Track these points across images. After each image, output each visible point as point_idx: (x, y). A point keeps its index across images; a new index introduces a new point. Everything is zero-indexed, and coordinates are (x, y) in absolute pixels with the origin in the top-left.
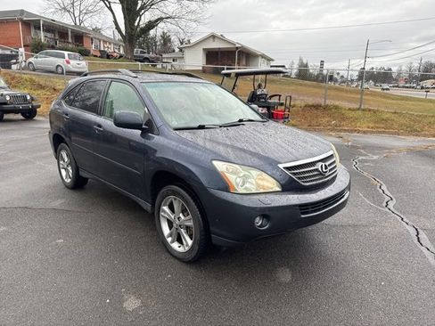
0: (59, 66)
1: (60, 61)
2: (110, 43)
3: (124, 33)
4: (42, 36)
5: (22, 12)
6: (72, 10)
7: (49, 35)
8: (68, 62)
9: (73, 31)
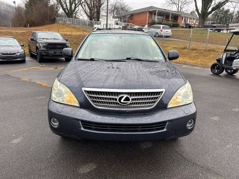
0: (157, 33)
1: (158, 31)
2: (194, 19)
3: (200, 12)
4: (156, 18)
5: (151, 7)
6: (178, 3)
7: (160, 17)
8: (162, 31)
9: (172, 14)
